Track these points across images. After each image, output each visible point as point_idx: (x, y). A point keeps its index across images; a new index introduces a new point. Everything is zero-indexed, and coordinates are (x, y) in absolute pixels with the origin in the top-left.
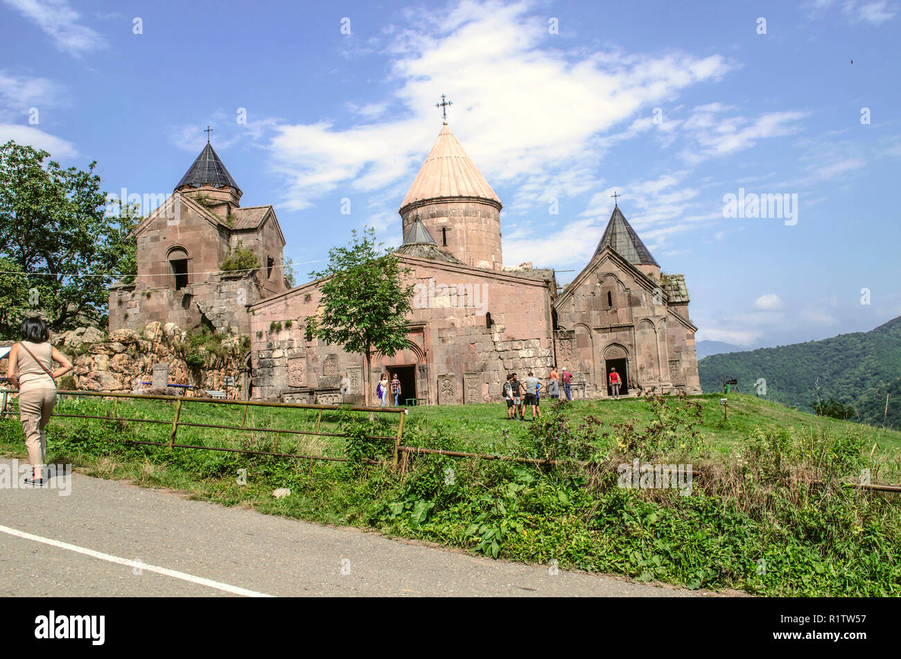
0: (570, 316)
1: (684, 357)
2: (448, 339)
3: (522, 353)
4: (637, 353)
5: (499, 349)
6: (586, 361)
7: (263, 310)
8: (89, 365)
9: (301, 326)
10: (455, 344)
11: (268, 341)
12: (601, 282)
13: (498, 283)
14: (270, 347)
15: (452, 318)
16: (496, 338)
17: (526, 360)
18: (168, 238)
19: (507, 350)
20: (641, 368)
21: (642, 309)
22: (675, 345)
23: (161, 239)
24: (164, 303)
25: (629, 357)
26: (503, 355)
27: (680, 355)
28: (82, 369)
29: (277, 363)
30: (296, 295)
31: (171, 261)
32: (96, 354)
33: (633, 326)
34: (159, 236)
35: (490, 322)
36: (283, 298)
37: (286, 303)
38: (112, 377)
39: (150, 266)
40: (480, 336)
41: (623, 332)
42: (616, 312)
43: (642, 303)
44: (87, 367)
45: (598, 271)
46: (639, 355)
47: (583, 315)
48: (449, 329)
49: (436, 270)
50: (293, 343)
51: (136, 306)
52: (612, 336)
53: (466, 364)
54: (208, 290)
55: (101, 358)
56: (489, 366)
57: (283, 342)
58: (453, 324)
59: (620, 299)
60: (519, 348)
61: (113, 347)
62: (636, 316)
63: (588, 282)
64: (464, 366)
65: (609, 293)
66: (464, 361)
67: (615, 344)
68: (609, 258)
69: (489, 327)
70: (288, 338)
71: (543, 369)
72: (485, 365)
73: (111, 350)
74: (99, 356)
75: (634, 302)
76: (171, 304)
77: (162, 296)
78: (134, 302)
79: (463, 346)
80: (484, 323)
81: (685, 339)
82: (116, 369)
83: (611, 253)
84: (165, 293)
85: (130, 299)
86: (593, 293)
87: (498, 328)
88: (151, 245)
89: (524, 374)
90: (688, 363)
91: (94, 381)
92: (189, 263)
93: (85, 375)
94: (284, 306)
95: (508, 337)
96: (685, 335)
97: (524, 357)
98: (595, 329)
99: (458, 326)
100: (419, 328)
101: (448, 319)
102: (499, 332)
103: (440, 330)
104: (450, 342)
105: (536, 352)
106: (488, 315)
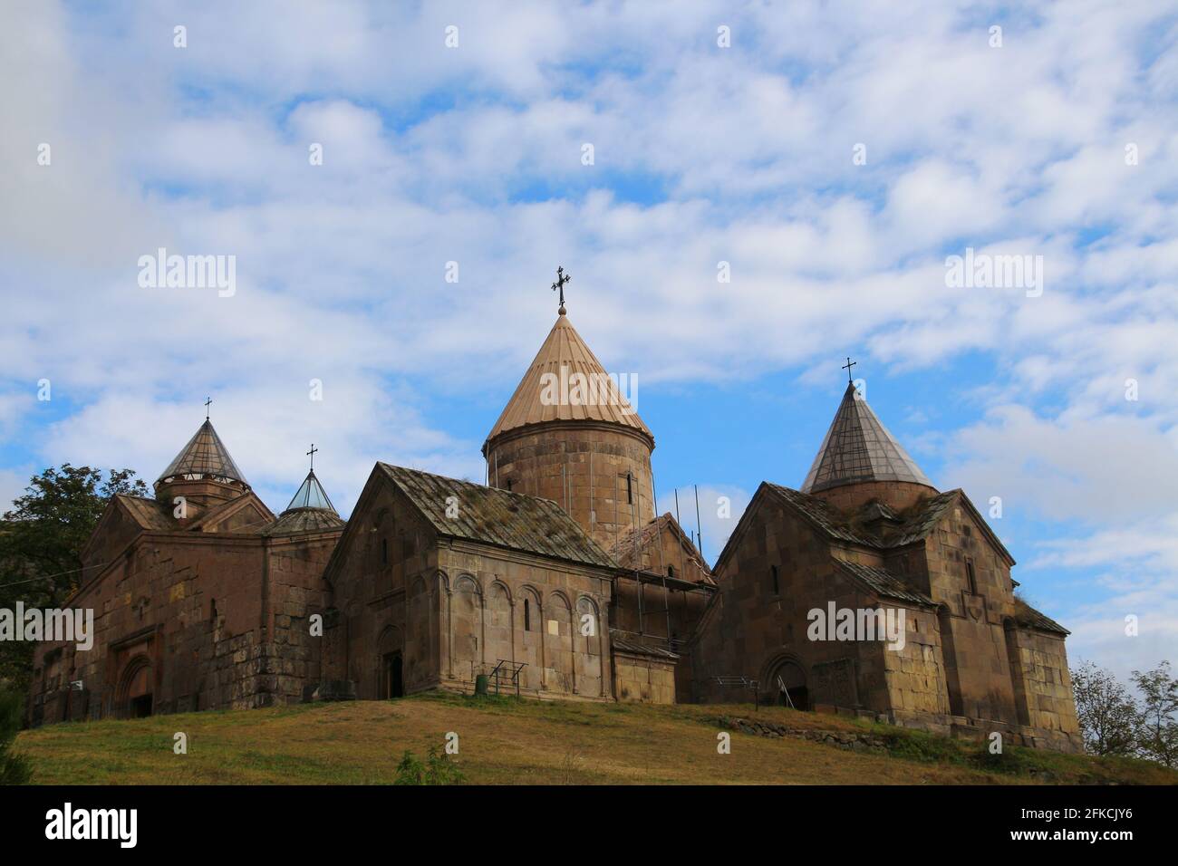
2: (176, 648)
3: (238, 657)
4: (409, 637)
5: (218, 654)
6: (358, 659)
10: (181, 654)
15: (183, 614)
16: (217, 639)
17: (239, 666)
19: (224, 655)
25: (402, 646)
26: (220, 663)
33: (405, 592)
35: (213, 614)
40: (203, 638)
41: (397, 604)
42: (390, 571)
47: (357, 585)
48: (179, 632)
52: (386, 614)
56: (207, 682)
58: (182, 624)
60: (235, 648)
62: (408, 573)
65: (385, 542)
69: (212, 621)
71: (253, 678)
72: (204, 682)
79: (188, 655)
80: (209, 616)
87: (219, 621)
95: (226, 634)
97: (237, 663)
98: (369, 605)
99: (186, 626)
100: (150, 636)
101: (179, 618)
102: (220, 628)
103: (171, 634)
104: (178, 652)
105: (249, 652)
106: (213, 601)
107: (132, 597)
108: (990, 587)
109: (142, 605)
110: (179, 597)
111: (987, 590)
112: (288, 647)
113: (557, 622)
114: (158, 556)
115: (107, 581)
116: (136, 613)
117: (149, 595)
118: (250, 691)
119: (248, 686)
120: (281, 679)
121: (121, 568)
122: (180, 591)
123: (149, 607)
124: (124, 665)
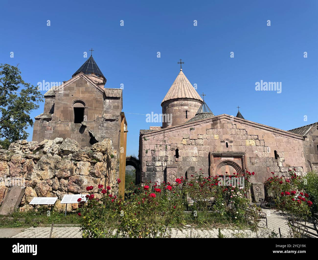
2: (255, 163)
5: (282, 171)
7: (150, 137)
8: (71, 170)
9: (172, 149)
10: (259, 166)
11: (152, 156)
12: (314, 140)
14: (154, 159)
15: (257, 152)
16: (281, 165)
18: (74, 95)
19: (286, 172)
23: (70, 95)
24: (69, 129)
28: (64, 173)
29: (158, 170)
30: (170, 131)
31: (74, 108)
32: (80, 161)
34: (69, 94)
35: (277, 156)
36: (162, 132)
37: (164, 135)
38: (92, 182)
39: (62, 109)
40: (272, 163)
44: (69, 172)
48: (256, 158)
49: (247, 125)
50: (168, 158)
51: (51, 129)
54: (96, 125)
55: (84, 165)
57: (162, 157)
58: (257, 155)
61: (97, 156)
63: (308, 140)
65: (317, 146)
69: (276, 158)
70: (165, 155)
73: (94, 158)
74: (82, 162)
76: (73, 130)
77: (68, 125)
78: (50, 127)
79: (263, 168)
80: (273, 156)
82: (97, 175)
84: (70, 124)
85: (47, 125)
86: (310, 145)
87: (281, 159)
88: (64, 98)
91: (74, 184)
92: (85, 110)
93: (66, 178)
94: (163, 137)
95: (287, 165)
98: (312, 163)
100: (240, 156)
101: (254, 152)
102: (282, 162)
104: (256, 165)
106: (275, 152)
107: (219, 137)
109: (227, 142)
110: (253, 145)
116: (224, 144)
117: (232, 139)
121: (209, 124)
122: (253, 142)
123: (232, 144)
124: (218, 162)
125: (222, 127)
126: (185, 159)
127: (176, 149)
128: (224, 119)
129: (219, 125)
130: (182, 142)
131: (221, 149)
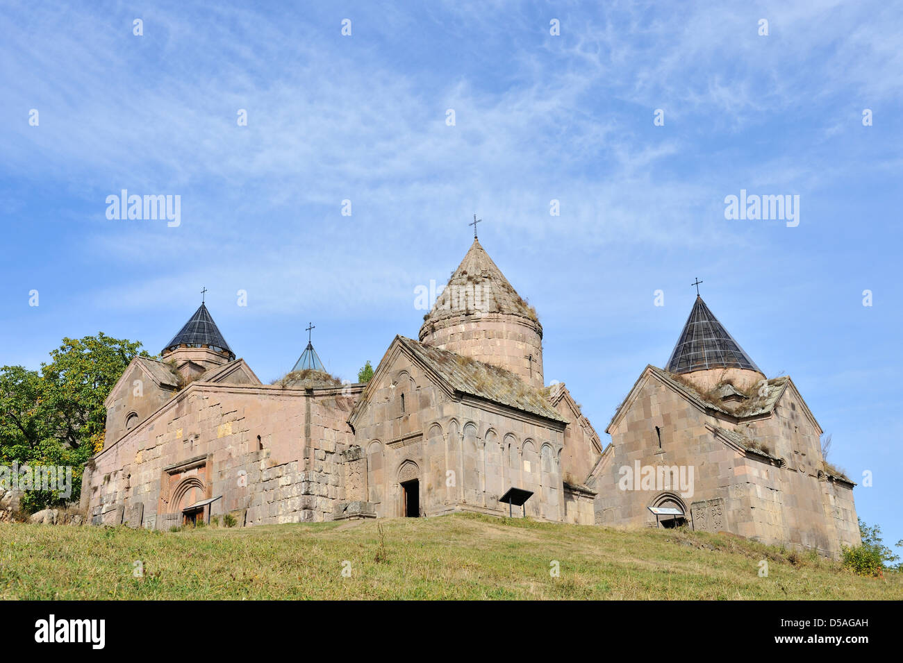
0: (365, 432)
1: (732, 494)
2: (225, 473)
3: (282, 481)
4: (425, 470)
5: (264, 478)
6: (378, 487)
7: (102, 462)
9: (124, 475)
10: (230, 478)
11: (100, 495)
12: (395, 383)
13: (270, 398)
14: (101, 502)
15: (230, 447)
16: (263, 467)
17: (284, 488)
18: (127, 405)
19: (270, 479)
20: (429, 490)
21: (433, 410)
22: (719, 477)
23: (123, 407)
25: (419, 477)
26: (267, 485)
27: (727, 491)
30: (125, 443)
33: (422, 434)
34: (121, 405)
35: (260, 447)
40: (249, 466)
41: (415, 444)
42: (407, 418)
43: (431, 403)
45: (392, 370)
46: (428, 472)
47: (377, 428)
48: (227, 461)
49: (223, 394)
50: (116, 495)
52: (404, 451)
53: (237, 500)
56: (254, 500)
57: (110, 495)
58: (230, 454)
59: (411, 401)
60: (280, 475)
62: (425, 421)
63: (382, 386)
64: (235, 502)
65: (403, 396)
66: (235, 497)
67: (407, 460)
68: (402, 351)
69: (257, 452)
71: (297, 498)
72: (251, 500)
75: (425, 403)
79: (236, 479)
80: (255, 448)
81: (733, 466)
83: (401, 345)
86: (387, 398)
87: (265, 452)
88: (116, 414)
89: (281, 506)
90: (738, 502)
94: (115, 455)
95: (272, 463)
96: (732, 461)
97: (282, 486)
98: (387, 444)
99: (234, 456)
100: (200, 463)
101: (227, 449)
102: (266, 458)
103: (220, 463)
104: (226, 476)
105: (294, 477)
106: (259, 437)
107: (183, 432)
108: (809, 449)
109: (192, 438)
110: (227, 433)
111: (807, 450)
112: (324, 475)
113: (529, 462)
114: (207, 401)
115: (159, 419)
116: (187, 445)
117: (200, 431)
118: (295, 508)
119: (293, 504)
120: (319, 499)
121: (173, 410)
122: (227, 429)
123: (199, 441)
124: (176, 485)
125: (190, 411)
126: (135, 493)
127: (127, 474)
128: (195, 393)
129: (185, 408)
130: (137, 459)
131: (183, 457)
